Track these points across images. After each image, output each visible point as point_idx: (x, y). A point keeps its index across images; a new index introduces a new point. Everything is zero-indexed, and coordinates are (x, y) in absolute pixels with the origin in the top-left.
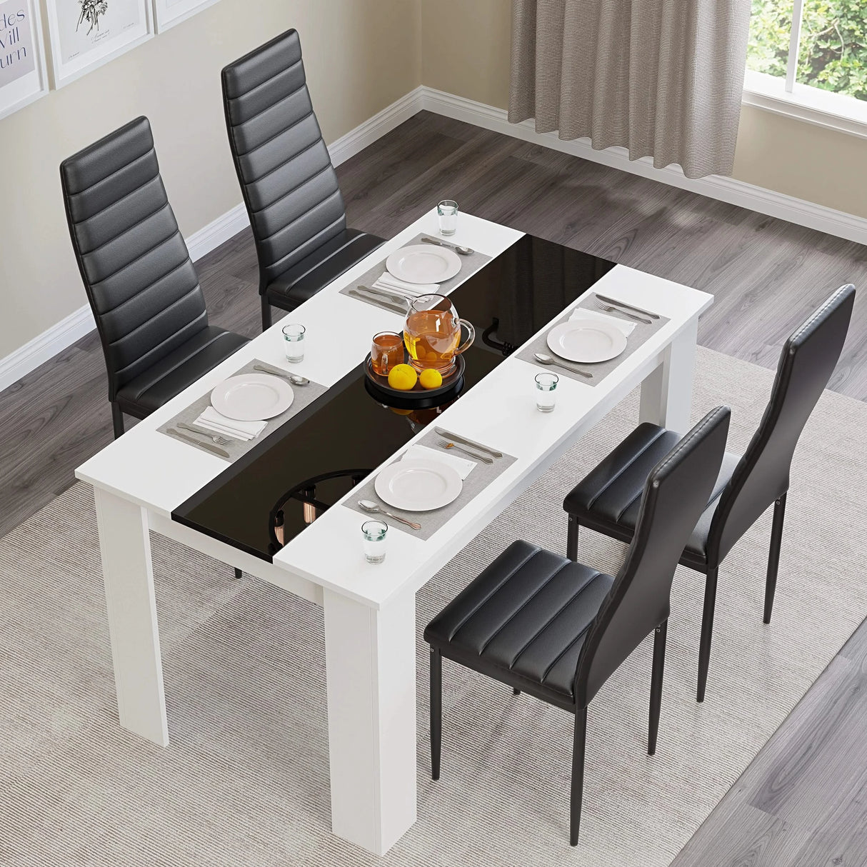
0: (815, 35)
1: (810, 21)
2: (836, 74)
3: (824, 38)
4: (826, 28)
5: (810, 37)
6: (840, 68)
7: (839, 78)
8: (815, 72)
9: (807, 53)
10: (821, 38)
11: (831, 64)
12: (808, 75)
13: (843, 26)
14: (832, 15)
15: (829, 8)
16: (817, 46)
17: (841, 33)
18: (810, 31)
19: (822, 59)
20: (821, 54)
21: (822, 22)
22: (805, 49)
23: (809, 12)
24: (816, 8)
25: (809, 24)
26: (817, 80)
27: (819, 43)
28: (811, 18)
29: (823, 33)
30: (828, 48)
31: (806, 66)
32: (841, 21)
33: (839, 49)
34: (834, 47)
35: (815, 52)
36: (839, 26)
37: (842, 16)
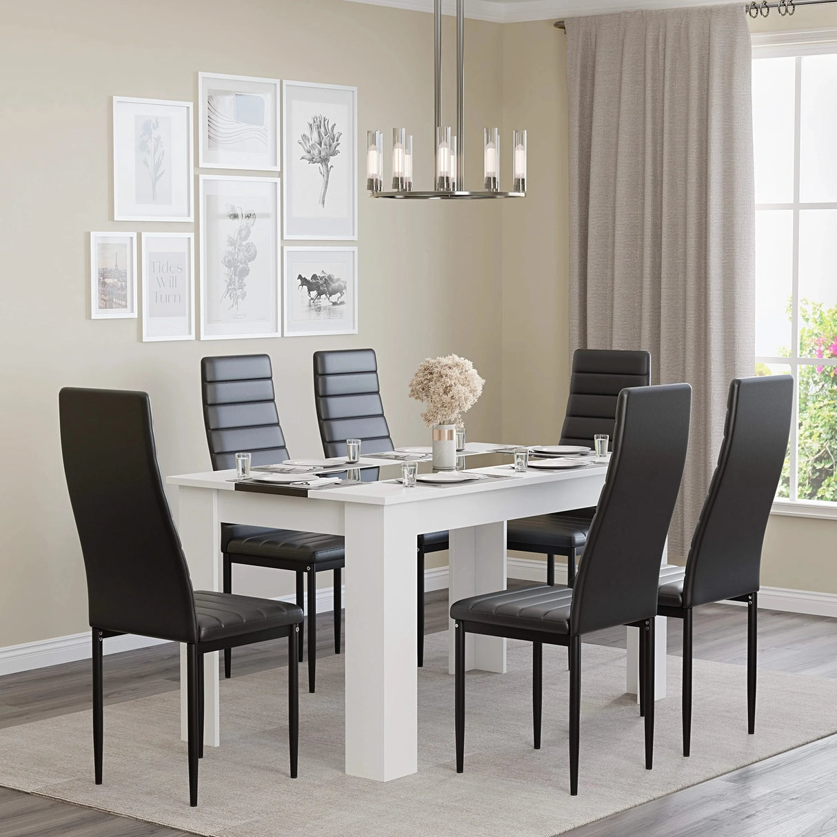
0: (812, 458)
1: (807, 448)
2: (831, 489)
3: (819, 460)
4: (819, 451)
5: (808, 462)
6: (834, 483)
7: (833, 491)
8: (815, 490)
9: (807, 475)
10: (816, 460)
11: (826, 480)
12: (809, 495)
13: (833, 446)
14: (824, 439)
15: (821, 434)
16: (814, 468)
17: (832, 452)
18: (807, 456)
19: (819, 478)
20: (818, 474)
21: (816, 447)
22: (805, 473)
23: (806, 440)
24: (811, 435)
25: (806, 450)
26: (816, 497)
27: (815, 465)
28: (807, 445)
29: (817, 456)
30: (823, 467)
31: (807, 487)
32: (831, 443)
33: (832, 467)
34: (827, 466)
35: (813, 474)
36: (830, 447)
37: (831, 438)
